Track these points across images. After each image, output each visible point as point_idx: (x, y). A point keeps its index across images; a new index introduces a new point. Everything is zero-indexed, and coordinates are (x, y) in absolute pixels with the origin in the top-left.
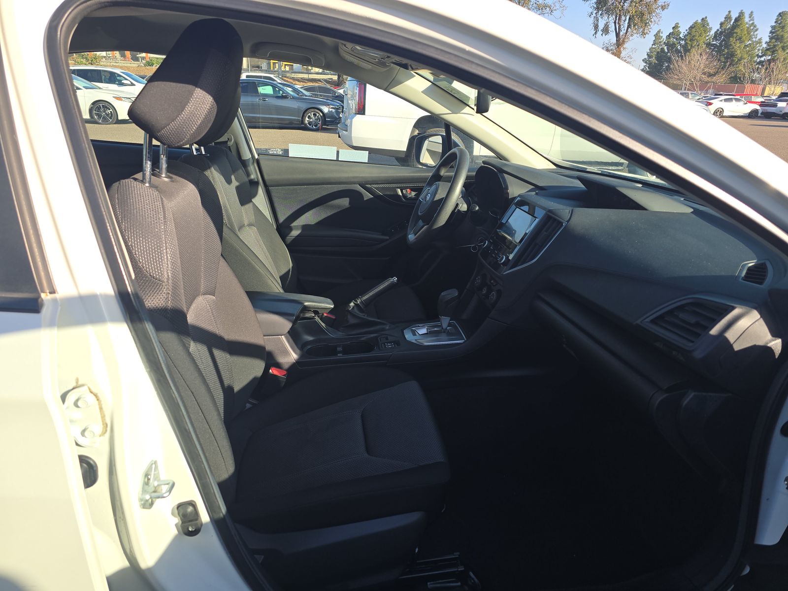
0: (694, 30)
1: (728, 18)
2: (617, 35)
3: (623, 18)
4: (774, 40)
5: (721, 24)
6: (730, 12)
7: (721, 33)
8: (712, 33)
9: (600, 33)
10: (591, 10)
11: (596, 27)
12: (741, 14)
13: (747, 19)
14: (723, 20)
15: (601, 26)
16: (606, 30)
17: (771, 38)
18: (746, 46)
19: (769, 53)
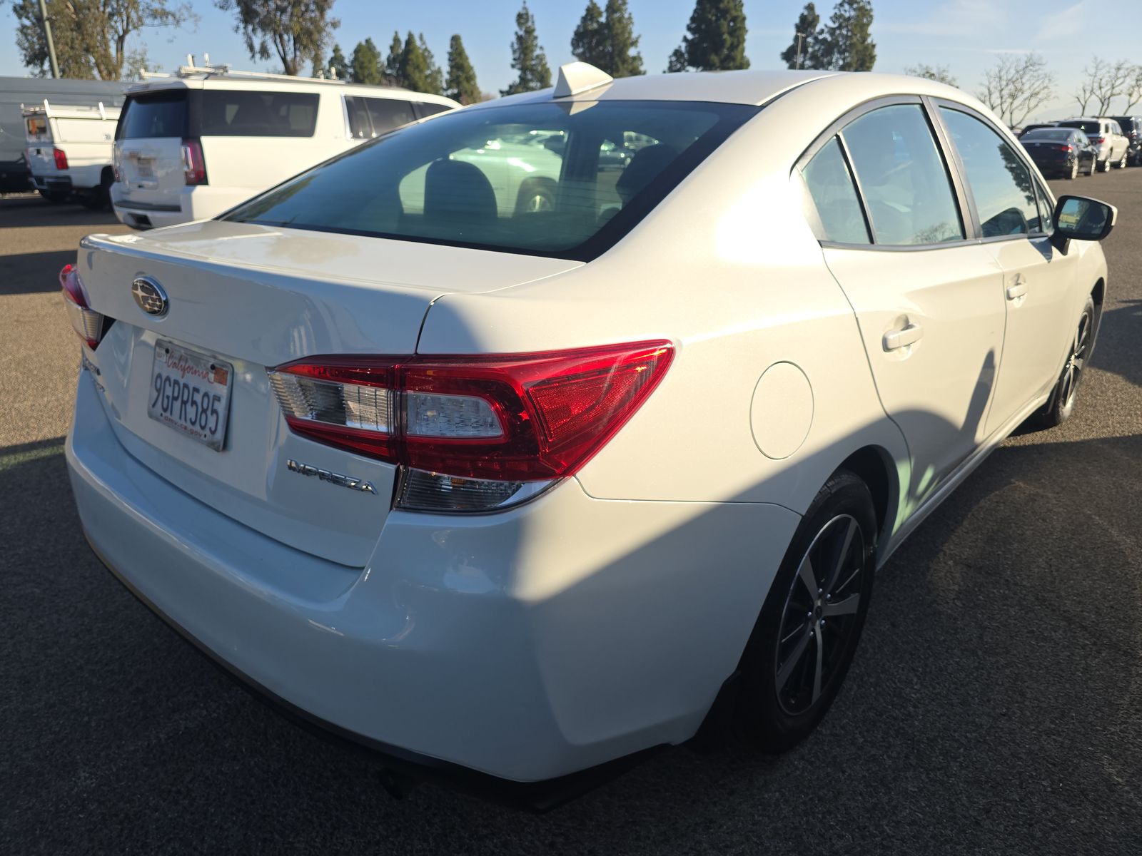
0: (360, 54)
1: (396, 40)
2: (284, 60)
3: (286, 37)
4: (455, 70)
5: (392, 48)
6: (396, 33)
7: (394, 59)
8: (383, 58)
9: (258, 56)
10: (235, 23)
11: (251, 48)
12: (411, 37)
13: (418, 43)
14: (391, 42)
15: (257, 47)
16: (264, 52)
17: (452, 67)
18: (427, 77)
19: (454, 85)
